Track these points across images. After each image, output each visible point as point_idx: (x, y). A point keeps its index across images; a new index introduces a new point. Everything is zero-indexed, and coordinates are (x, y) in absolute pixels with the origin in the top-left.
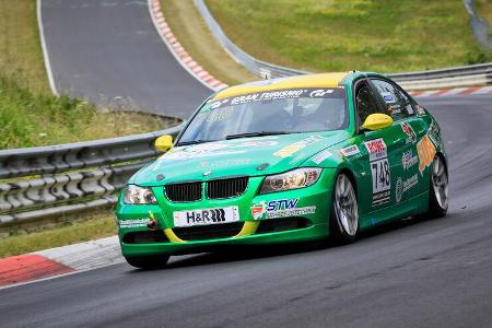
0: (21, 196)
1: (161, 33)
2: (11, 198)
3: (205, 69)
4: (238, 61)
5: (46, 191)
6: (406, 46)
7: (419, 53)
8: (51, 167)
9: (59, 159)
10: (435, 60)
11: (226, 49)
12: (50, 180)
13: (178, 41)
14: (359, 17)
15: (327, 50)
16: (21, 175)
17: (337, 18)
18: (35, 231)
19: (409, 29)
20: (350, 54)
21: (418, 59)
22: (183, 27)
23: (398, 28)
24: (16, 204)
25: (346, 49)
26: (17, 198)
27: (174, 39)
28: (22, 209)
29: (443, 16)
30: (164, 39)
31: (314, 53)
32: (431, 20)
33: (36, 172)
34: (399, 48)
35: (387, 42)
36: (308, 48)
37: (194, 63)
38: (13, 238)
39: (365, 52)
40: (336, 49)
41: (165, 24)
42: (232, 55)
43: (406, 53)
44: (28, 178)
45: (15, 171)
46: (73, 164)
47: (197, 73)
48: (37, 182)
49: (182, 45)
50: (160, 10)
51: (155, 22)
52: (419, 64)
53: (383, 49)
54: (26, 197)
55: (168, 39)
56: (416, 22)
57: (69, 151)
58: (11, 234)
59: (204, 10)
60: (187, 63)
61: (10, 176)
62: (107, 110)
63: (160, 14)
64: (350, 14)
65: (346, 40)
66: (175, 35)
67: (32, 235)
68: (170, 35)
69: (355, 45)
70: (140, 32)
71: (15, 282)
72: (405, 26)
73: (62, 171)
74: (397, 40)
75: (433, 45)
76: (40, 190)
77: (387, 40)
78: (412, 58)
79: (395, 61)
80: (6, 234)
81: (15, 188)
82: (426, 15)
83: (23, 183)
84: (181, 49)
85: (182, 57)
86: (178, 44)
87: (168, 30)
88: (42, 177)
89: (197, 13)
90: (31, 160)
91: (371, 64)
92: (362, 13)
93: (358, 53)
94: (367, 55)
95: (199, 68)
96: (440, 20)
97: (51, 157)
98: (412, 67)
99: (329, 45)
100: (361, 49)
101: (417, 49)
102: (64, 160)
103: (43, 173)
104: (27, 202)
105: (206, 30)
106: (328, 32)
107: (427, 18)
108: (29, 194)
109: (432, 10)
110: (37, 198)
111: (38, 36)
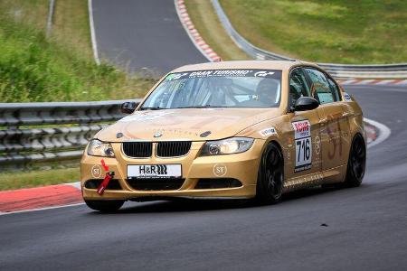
0: (62, 139)
1: (182, 21)
2: (55, 140)
3: (215, 51)
4: (240, 46)
5: (82, 137)
6: (371, 44)
7: (380, 50)
8: (87, 118)
9: (94, 112)
10: (394, 56)
11: (232, 37)
12: (86, 128)
13: (195, 28)
14: (336, 19)
15: (310, 43)
16: (63, 122)
17: (320, 19)
18: (71, 167)
19: (375, 31)
20: (327, 48)
21: (381, 55)
22: (200, 18)
23: (366, 29)
24: (58, 145)
25: (324, 44)
26: (59, 140)
27: (192, 27)
28: (62, 149)
29: (402, 23)
30: (184, 25)
31: (299, 45)
32: (392, 25)
33: (76, 122)
34: (366, 46)
35: (357, 40)
36: (296, 40)
37: (206, 46)
38: (53, 171)
39: (339, 46)
40: (317, 42)
41: (186, 15)
42: (236, 43)
43: (371, 50)
44: (69, 125)
45: (59, 119)
46: (105, 117)
47: (208, 54)
48: (76, 129)
49: (199, 32)
50: (183, 4)
51: (179, 12)
52: (380, 59)
53: (353, 45)
54: (67, 140)
55: (188, 26)
56: (381, 26)
57: (102, 107)
58: (53, 168)
59: (217, 5)
60: (201, 45)
61: (55, 123)
62: (135, 77)
63: (183, 6)
64: (330, 16)
65: (325, 36)
66: (194, 23)
67: (69, 170)
68: (189, 23)
69: (332, 41)
70: (166, 19)
71: (52, 205)
72: (371, 29)
73: (96, 122)
74: (364, 39)
75: (392, 45)
76: (78, 135)
77: (357, 39)
78: (376, 54)
79: (362, 55)
80: (49, 168)
81: (58, 133)
82: (388, 22)
83: (65, 129)
84: (197, 34)
85: (198, 40)
86: (194, 31)
87: (188, 19)
88: (80, 126)
89: (212, 8)
90: (72, 111)
91: (344, 56)
92: (339, 16)
93: (333, 47)
94: (340, 49)
95: (210, 50)
96: (399, 26)
97: (87, 110)
98: (374, 60)
99: (312, 39)
100: (336, 44)
101: (379, 47)
102: (98, 113)
103: (81, 123)
104: (67, 144)
105: (217, 21)
106: (311, 29)
107: (389, 24)
108: (69, 138)
109: (394, 18)
110: (75, 141)
111: (88, 17)
